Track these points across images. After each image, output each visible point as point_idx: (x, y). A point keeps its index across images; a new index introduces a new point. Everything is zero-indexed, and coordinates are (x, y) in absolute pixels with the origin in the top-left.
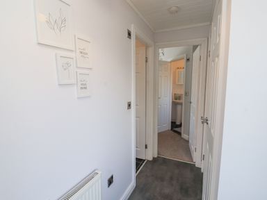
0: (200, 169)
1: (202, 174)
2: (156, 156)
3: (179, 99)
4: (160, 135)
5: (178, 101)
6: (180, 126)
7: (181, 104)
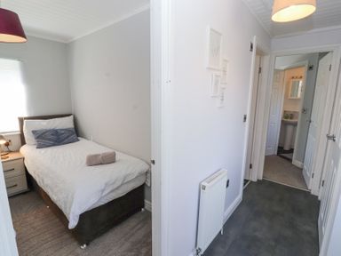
0: (317, 197)
1: (320, 202)
2: (261, 178)
3: (291, 118)
4: (267, 158)
5: (289, 120)
6: (291, 151)
7: (295, 125)
